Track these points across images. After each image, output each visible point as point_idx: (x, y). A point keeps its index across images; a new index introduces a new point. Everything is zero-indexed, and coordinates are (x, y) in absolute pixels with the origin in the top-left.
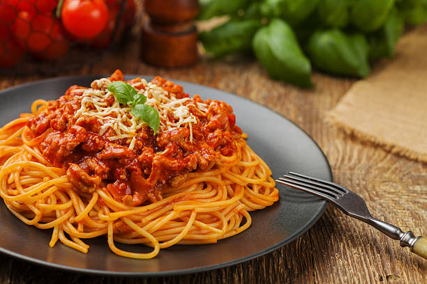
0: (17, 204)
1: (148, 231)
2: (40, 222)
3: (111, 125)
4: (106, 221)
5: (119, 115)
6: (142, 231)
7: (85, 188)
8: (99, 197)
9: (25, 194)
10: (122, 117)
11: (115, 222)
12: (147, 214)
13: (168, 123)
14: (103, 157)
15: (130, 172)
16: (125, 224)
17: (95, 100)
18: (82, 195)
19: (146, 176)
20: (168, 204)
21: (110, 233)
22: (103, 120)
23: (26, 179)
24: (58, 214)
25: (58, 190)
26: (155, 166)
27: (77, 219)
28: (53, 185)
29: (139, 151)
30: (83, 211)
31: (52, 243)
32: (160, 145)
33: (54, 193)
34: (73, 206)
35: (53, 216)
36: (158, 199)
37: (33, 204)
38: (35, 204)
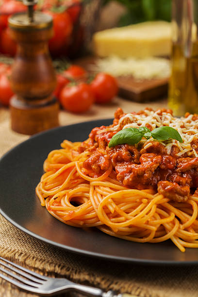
0: (127, 229)
2: (154, 238)
25: (157, 207)
31: (183, 249)
34: (176, 217)
35: (163, 229)
37: (145, 223)
38: (148, 223)
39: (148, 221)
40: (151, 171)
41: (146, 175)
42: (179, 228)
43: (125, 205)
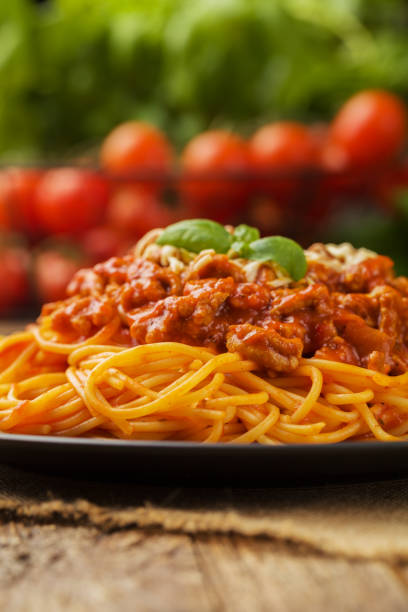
0: (155, 426)
8: (322, 370)
15: (342, 328)
19: (376, 327)
21: (373, 424)
23: (145, 379)
24: (251, 417)
25: (225, 382)
30: (307, 402)
35: (240, 425)
37: (198, 406)
38: (203, 404)
39: (204, 401)
40: (210, 304)
41: (199, 311)
42: (279, 420)
43: (149, 377)
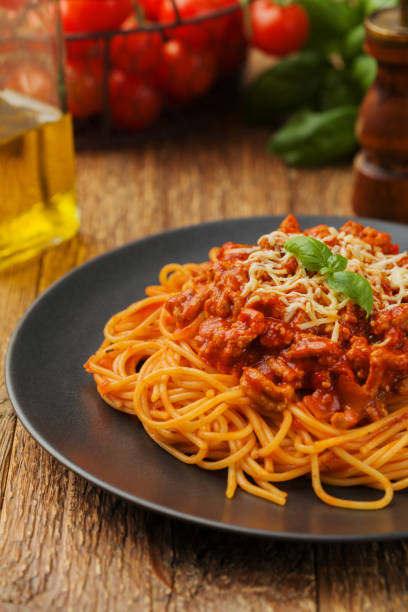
1: (372, 465)
3: (300, 305)
4: (307, 454)
5: (310, 290)
6: (364, 466)
7: (271, 405)
8: (294, 417)
9: (180, 418)
10: (314, 291)
11: (320, 454)
12: (368, 438)
13: (384, 296)
14: (293, 355)
15: (335, 376)
16: (336, 457)
17: (269, 267)
18: (267, 415)
19: (362, 382)
20: (397, 421)
21: (315, 472)
22: (288, 299)
23: (177, 393)
24: (232, 446)
26: (375, 366)
27: (263, 452)
28: (221, 403)
29: (345, 344)
30: (272, 441)
32: (376, 332)
33: (223, 415)
36: (381, 416)
